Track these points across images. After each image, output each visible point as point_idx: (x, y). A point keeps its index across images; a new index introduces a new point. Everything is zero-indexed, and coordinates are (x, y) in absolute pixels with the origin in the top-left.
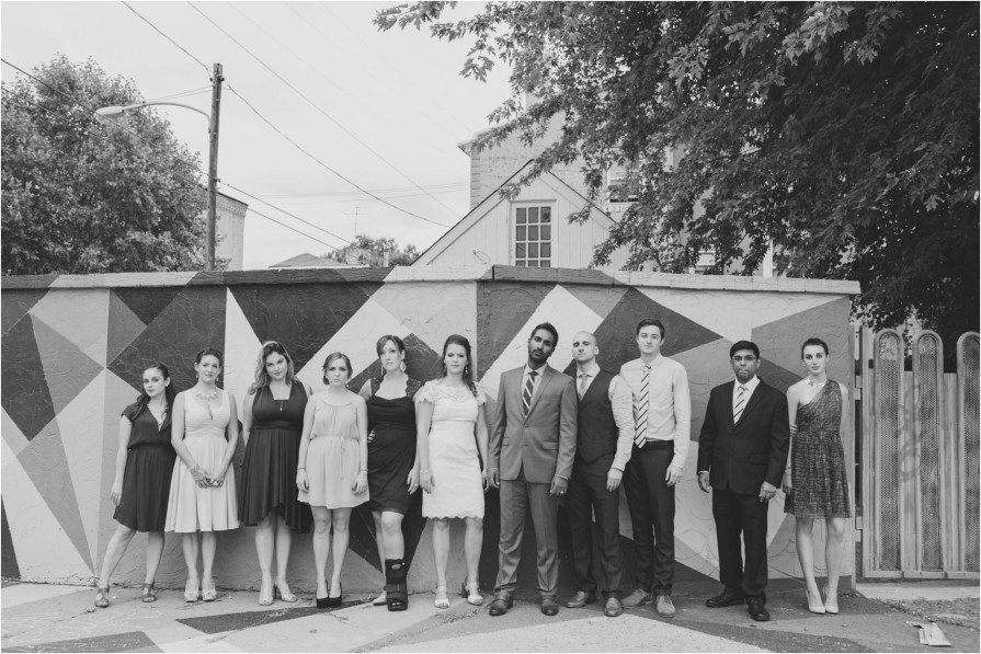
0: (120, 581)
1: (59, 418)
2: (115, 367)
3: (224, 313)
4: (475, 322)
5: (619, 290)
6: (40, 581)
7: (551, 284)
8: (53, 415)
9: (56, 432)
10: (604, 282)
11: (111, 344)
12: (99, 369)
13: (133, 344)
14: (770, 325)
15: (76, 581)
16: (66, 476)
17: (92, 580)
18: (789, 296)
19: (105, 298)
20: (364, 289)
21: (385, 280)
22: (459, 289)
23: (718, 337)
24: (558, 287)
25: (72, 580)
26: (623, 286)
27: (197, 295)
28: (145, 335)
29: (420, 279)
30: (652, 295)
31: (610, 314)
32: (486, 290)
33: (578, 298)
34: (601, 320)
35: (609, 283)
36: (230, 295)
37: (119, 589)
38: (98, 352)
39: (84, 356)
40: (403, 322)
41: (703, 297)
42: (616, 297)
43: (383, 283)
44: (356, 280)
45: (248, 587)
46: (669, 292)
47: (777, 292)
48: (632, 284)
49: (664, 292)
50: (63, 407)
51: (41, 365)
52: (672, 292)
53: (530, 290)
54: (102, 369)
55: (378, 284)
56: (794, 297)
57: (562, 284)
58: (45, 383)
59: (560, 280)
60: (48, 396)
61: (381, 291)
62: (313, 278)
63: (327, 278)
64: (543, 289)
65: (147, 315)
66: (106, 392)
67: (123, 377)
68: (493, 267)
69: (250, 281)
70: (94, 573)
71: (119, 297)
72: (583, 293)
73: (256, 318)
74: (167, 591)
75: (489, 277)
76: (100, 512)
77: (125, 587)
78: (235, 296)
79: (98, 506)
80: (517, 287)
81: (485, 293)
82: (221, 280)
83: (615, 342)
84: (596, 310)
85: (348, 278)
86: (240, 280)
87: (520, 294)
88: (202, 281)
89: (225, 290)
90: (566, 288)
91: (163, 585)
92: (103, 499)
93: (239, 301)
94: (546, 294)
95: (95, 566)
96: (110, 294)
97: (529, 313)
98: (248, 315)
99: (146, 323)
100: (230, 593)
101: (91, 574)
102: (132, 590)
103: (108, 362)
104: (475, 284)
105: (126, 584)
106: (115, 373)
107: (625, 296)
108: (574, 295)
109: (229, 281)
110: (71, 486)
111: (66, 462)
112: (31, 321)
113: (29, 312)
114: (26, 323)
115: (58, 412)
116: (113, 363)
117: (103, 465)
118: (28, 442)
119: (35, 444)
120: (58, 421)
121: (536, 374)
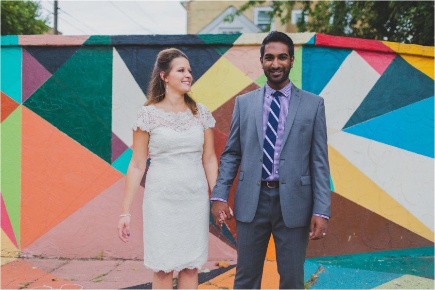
0: (38, 254)
2: (28, 104)
3: (111, 66)
4: (301, 74)
5: (390, 56)
7: (349, 50)
10: (384, 49)
11: (26, 87)
13: (41, 87)
15: (5, 254)
17: (17, 253)
19: (19, 53)
20: (217, 50)
21: (235, 43)
24: (354, 53)
26: (394, 54)
27: (90, 52)
28: (51, 80)
30: (410, 61)
31: (384, 72)
32: (308, 52)
33: (366, 60)
34: (377, 76)
35: (386, 50)
36: (115, 53)
37: (38, 260)
38: (15, 92)
40: (247, 74)
42: (388, 61)
43: (232, 46)
44: (212, 43)
45: (133, 258)
46: (419, 59)
49: (416, 59)
53: (335, 53)
54: (18, 105)
55: (230, 46)
57: (356, 50)
59: (356, 47)
61: (230, 52)
63: (191, 41)
64: (343, 52)
65: (52, 67)
66: (23, 122)
67: (35, 111)
68: (315, 35)
69: (132, 43)
70: (18, 248)
71: (30, 53)
72: (368, 57)
73: (136, 70)
74: (74, 261)
75: (313, 42)
76: (21, 207)
77: (42, 258)
78: (120, 53)
79: (20, 202)
80: (328, 50)
81: (307, 54)
82: (110, 42)
83: (386, 91)
84: (376, 69)
85: (207, 42)
86: (124, 42)
87: (330, 56)
88: (94, 42)
89: (112, 49)
90: (359, 53)
91: (70, 257)
92: (23, 197)
93: (123, 57)
94: (346, 57)
95: (19, 243)
96: (23, 51)
97: (334, 70)
98: (130, 67)
99: (52, 72)
100: (121, 262)
101: (16, 249)
102: (48, 260)
103: (23, 100)
104: (301, 47)
105: (43, 256)
106: (29, 108)
107: (394, 60)
108: (363, 57)
109: (115, 42)
116: (26, 101)
117: (22, 174)
121: (281, 94)
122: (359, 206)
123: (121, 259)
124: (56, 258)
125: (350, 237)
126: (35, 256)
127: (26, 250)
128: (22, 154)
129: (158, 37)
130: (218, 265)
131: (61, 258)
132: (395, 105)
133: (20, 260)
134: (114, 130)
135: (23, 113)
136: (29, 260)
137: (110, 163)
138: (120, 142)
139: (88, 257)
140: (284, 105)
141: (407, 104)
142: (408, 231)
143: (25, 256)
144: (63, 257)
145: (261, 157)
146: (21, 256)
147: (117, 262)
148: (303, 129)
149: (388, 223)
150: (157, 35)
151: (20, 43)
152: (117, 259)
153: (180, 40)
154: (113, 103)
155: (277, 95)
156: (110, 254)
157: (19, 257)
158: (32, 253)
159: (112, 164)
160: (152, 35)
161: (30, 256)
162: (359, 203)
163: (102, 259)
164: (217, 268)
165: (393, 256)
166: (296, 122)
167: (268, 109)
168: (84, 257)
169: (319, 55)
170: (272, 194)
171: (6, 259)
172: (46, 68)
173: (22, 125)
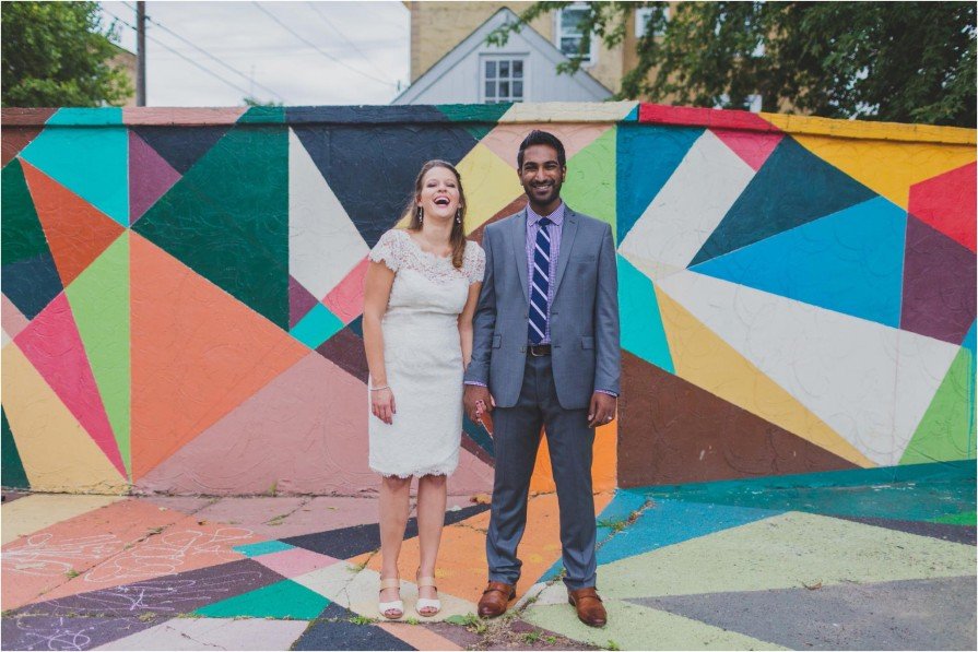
0: (163, 488)
1: (71, 291)
2: (141, 227)
3: (286, 159)
4: (614, 173)
5: (774, 137)
6: (56, 490)
7: (699, 129)
8: (61, 288)
9: (66, 308)
10: (759, 127)
11: (135, 198)
12: (120, 230)
13: (164, 198)
14: (928, 182)
15: (105, 489)
16: (83, 363)
17: (126, 488)
18: (948, 149)
19: (123, 140)
20: (469, 131)
21: (501, 120)
22: (593, 133)
23: (875, 195)
24: (708, 134)
25: (99, 489)
26: (779, 133)
27: (249, 137)
28: (180, 187)
29: (546, 119)
30: (808, 144)
31: (763, 167)
32: (627, 135)
33: (730, 145)
34: (752, 173)
35: (766, 129)
36: (293, 137)
37: (163, 498)
38: (117, 207)
39: (97, 215)
41: (862, 148)
42: (768, 148)
43: (495, 124)
44: (461, 119)
45: (329, 492)
46: (826, 141)
47: (939, 144)
48: (789, 130)
49: (820, 142)
50: (71, 279)
51: (39, 224)
52: (830, 141)
53: (676, 135)
54: (123, 230)
55: (491, 124)
56: (955, 150)
57: (713, 128)
58: (46, 248)
59: (712, 124)
60: (52, 264)
61: (493, 136)
62: (407, 116)
63: (424, 117)
64: (688, 133)
65: (181, 163)
66: (132, 259)
67: (155, 240)
68: (639, 106)
69: (322, 120)
70: (128, 479)
71: (142, 137)
72: (734, 141)
73: (330, 167)
74: (227, 499)
75: (634, 118)
76: (132, 407)
77: (171, 495)
78: (301, 138)
79: (129, 399)
80: (662, 131)
81: (626, 138)
82: (283, 118)
83: (767, 199)
84: (748, 161)
85: (452, 117)
86: (308, 118)
87: (666, 140)
88: (256, 119)
89: (287, 131)
90: (716, 134)
91: (220, 492)
92: (134, 390)
93: (306, 145)
94: (694, 141)
95: (129, 471)
96: (131, 134)
97: (674, 164)
98: (319, 163)
99: (181, 172)
100: (308, 499)
101: (124, 481)
102: (182, 499)
103: (131, 221)
104: (615, 126)
105: (171, 492)
106: (142, 234)
107: (780, 144)
108: (725, 142)
109: (293, 119)
110: (91, 376)
111: (82, 346)
112: (21, 168)
113: (17, 156)
114: (14, 171)
115: (67, 284)
116: (138, 223)
117: (132, 350)
118: (28, 322)
119: (37, 323)
120: (67, 295)
121: (550, 222)
122: (719, 399)
123: (308, 495)
124: (195, 495)
125: (703, 453)
126: (158, 492)
127: (142, 482)
128: (132, 316)
129: (368, 109)
130: (475, 500)
131: (204, 495)
132: (783, 223)
133: (132, 498)
134: (292, 272)
135: (133, 245)
136: (149, 499)
137: (287, 330)
138: (303, 292)
139: (251, 492)
140: (554, 237)
141: (805, 221)
142: (807, 443)
143: (141, 492)
144: (207, 493)
145: (527, 312)
146: (135, 492)
147: (303, 499)
148: (582, 269)
149: (771, 429)
150: (365, 106)
151: (124, 122)
152: (301, 495)
153: (406, 116)
154: (290, 224)
155: (544, 223)
156: (289, 487)
157: (131, 495)
158: (153, 487)
159: (292, 330)
160: (358, 107)
161: (149, 492)
162: (718, 394)
163: (275, 496)
164: (474, 504)
165: (778, 485)
166: (572, 260)
167: (532, 245)
168: (244, 492)
169: (646, 139)
170: (540, 365)
171: (109, 497)
172: (171, 164)
173: (132, 265)
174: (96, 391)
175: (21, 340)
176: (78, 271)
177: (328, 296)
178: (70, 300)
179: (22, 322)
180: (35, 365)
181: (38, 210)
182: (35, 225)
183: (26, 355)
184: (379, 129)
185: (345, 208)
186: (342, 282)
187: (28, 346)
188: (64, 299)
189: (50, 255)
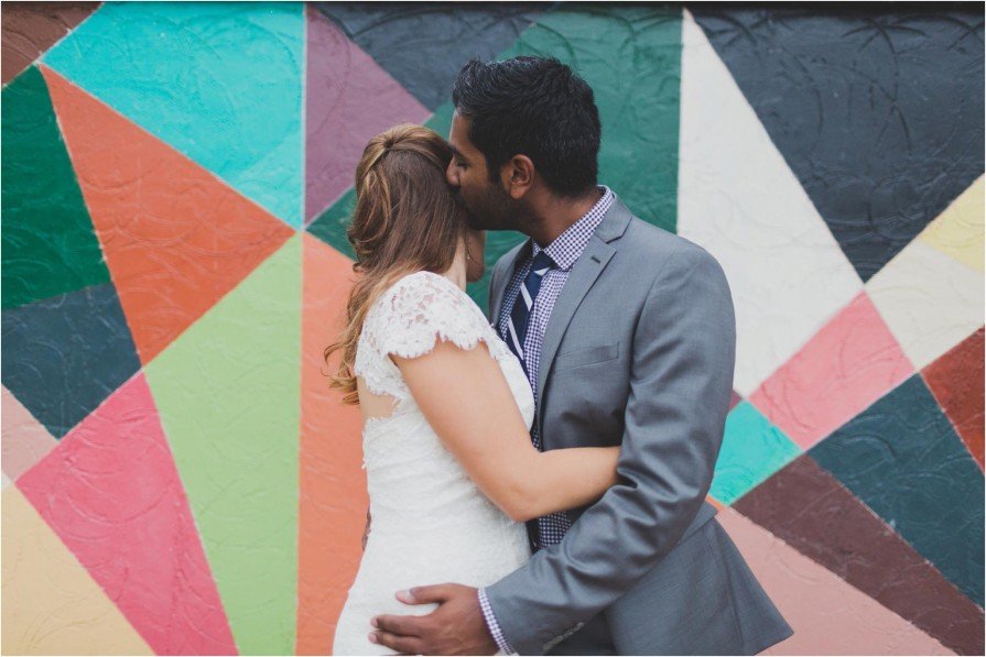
1: (161, 374)
2: (331, 228)
3: (675, 82)
8: (135, 365)
11: (320, 164)
12: (276, 235)
16: (185, 538)
36: (692, 32)
38: (277, 184)
39: (228, 198)
50: (160, 346)
51: (86, 219)
54: (290, 233)
58: (102, 273)
60: (115, 310)
66: (305, 299)
76: (299, 636)
78: (710, 34)
79: (294, 618)
89: (680, 19)
92: (305, 598)
93: (721, 50)
96: (312, 18)
98: (750, 89)
103: (308, 215)
106: (334, 243)
110: (204, 567)
111: (182, 497)
112: (44, 89)
113: (36, 63)
114: (31, 94)
115: (151, 356)
116: (322, 220)
117: (303, 505)
118: (54, 442)
119: (76, 446)
120: (148, 380)
128: (305, 428)
135: (310, 266)
172: (405, 86)
173: (305, 312)
174: (214, 599)
175: (33, 485)
176: (179, 326)
177: (763, 387)
178: (155, 392)
179: (40, 440)
180: (66, 541)
181: (84, 187)
182: (74, 221)
183: (45, 518)
184: (891, 19)
185: (811, 192)
186: (798, 356)
187: (52, 499)
188: (144, 390)
189: (110, 289)
